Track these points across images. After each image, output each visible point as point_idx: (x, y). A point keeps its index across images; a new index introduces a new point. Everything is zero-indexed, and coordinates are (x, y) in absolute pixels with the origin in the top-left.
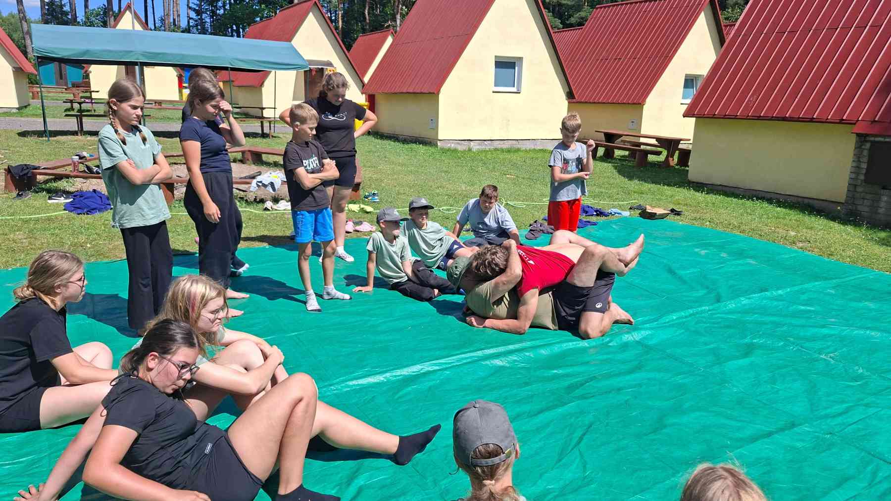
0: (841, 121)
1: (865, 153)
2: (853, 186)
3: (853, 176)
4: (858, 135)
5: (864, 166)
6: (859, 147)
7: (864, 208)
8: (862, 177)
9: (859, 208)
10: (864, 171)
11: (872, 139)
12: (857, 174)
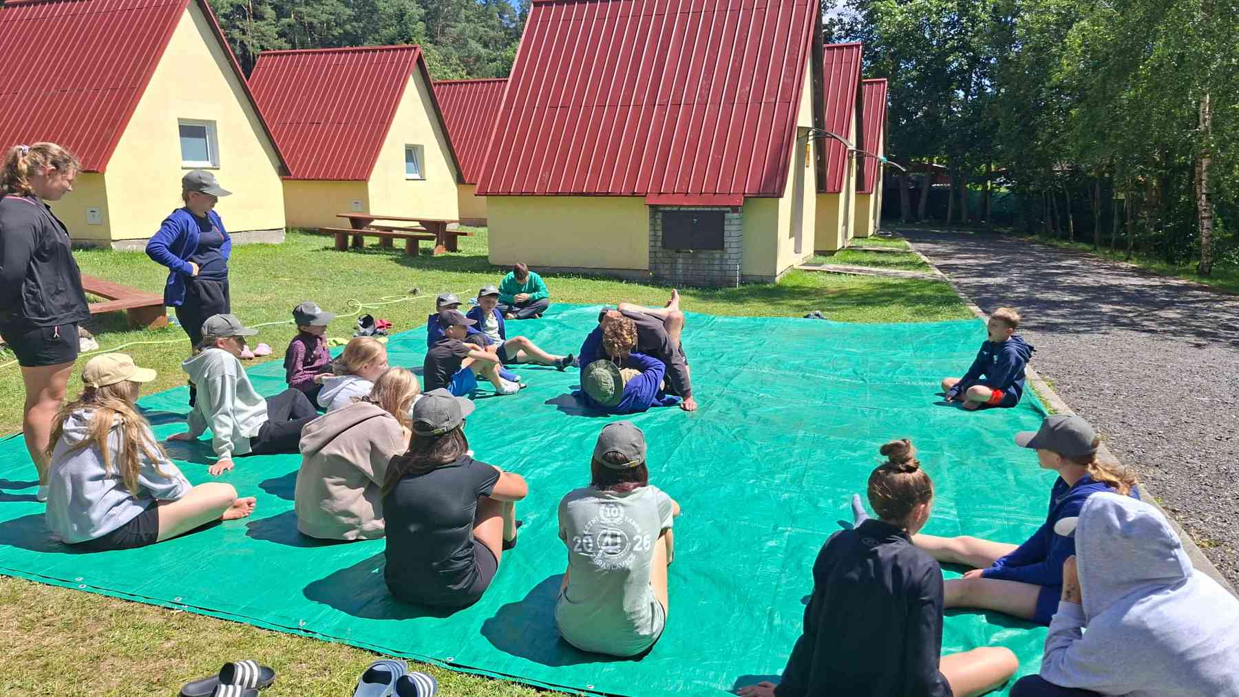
0: (633, 194)
1: (659, 222)
2: (653, 254)
3: (653, 244)
4: (651, 206)
5: (660, 233)
6: (653, 217)
7: (665, 271)
8: (659, 244)
9: (662, 272)
10: (660, 238)
11: (662, 209)
12: (655, 241)
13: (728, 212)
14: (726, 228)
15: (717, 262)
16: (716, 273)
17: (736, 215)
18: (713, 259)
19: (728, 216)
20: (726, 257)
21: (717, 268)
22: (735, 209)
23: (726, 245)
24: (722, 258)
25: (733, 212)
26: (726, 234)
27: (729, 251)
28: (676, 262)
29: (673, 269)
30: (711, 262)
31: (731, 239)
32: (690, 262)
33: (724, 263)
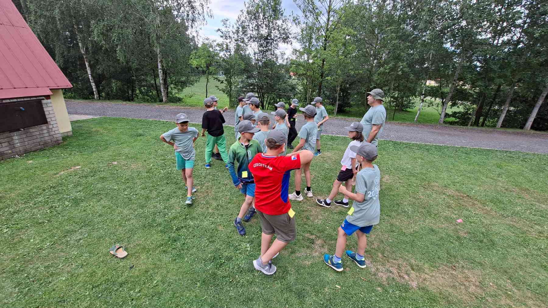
13: (43, 99)
14: (45, 109)
15: (45, 131)
16: (47, 138)
17: (49, 101)
18: (42, 130)
19: (44, 102)
20: (51, 127)
21: (47, 135)
22: (48, 97)
23: (48, 120)
24: (48, 128)
25: (47, 99)
26: (46, 113)
27: (52, 123)
28: (13, 139)
29: (11, 145)
30: (41, 133)
31: (51, 116)
32: (24, 136)
33: (51, 131)
